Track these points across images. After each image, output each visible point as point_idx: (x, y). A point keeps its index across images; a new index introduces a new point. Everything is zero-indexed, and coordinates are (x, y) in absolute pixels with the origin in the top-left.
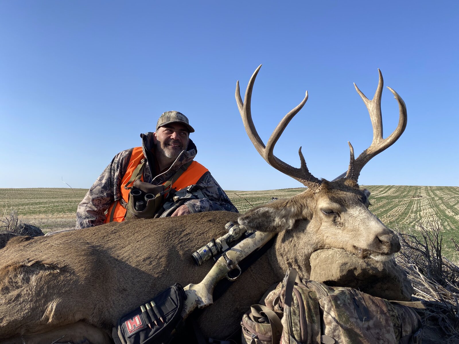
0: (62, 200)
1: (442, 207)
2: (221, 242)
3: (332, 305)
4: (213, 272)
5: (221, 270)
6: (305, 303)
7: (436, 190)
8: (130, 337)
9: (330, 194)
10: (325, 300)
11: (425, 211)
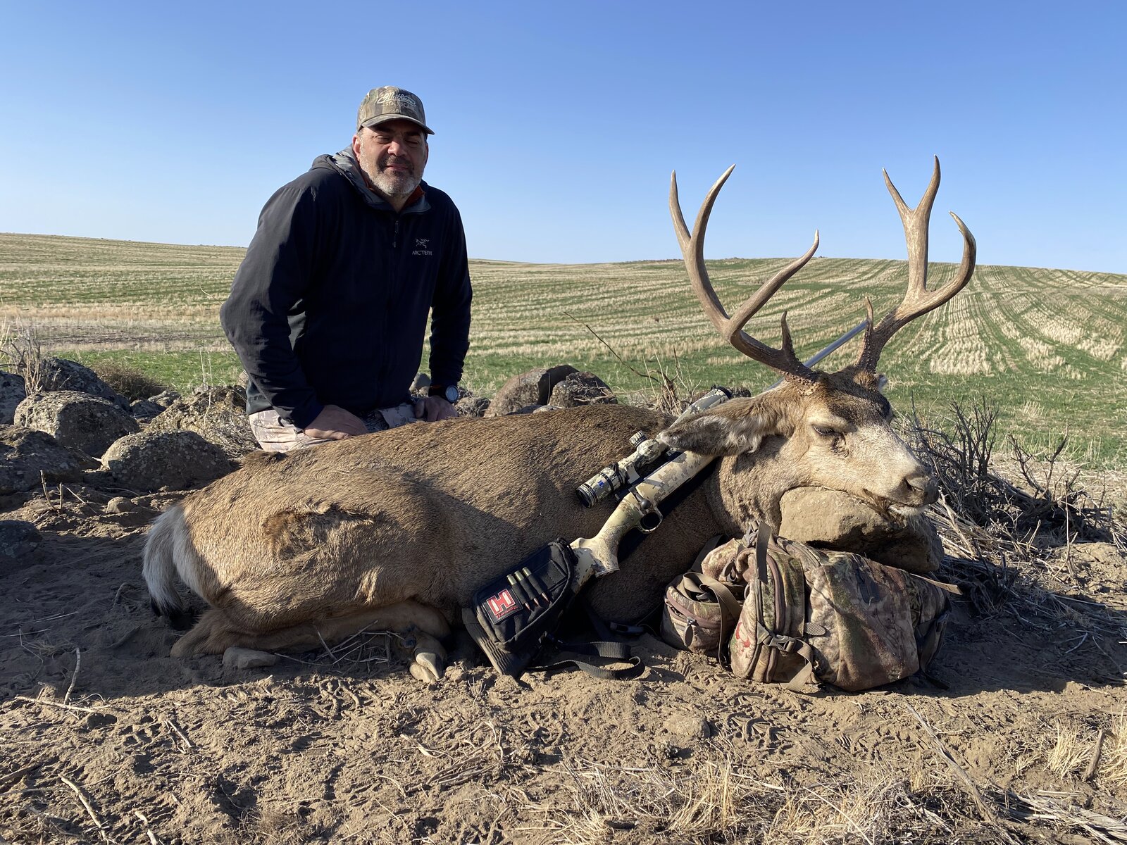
0: (57, 267)
1: (997, 316)
2: (627, 468)
3: (826, 581)
4: (615, 519)
5: (630, 516)
6: (783, 577)
7: (987, 274)
8: (498, 624)
9: (830, 399)
10: (815, 573)
11: (956, 325)
